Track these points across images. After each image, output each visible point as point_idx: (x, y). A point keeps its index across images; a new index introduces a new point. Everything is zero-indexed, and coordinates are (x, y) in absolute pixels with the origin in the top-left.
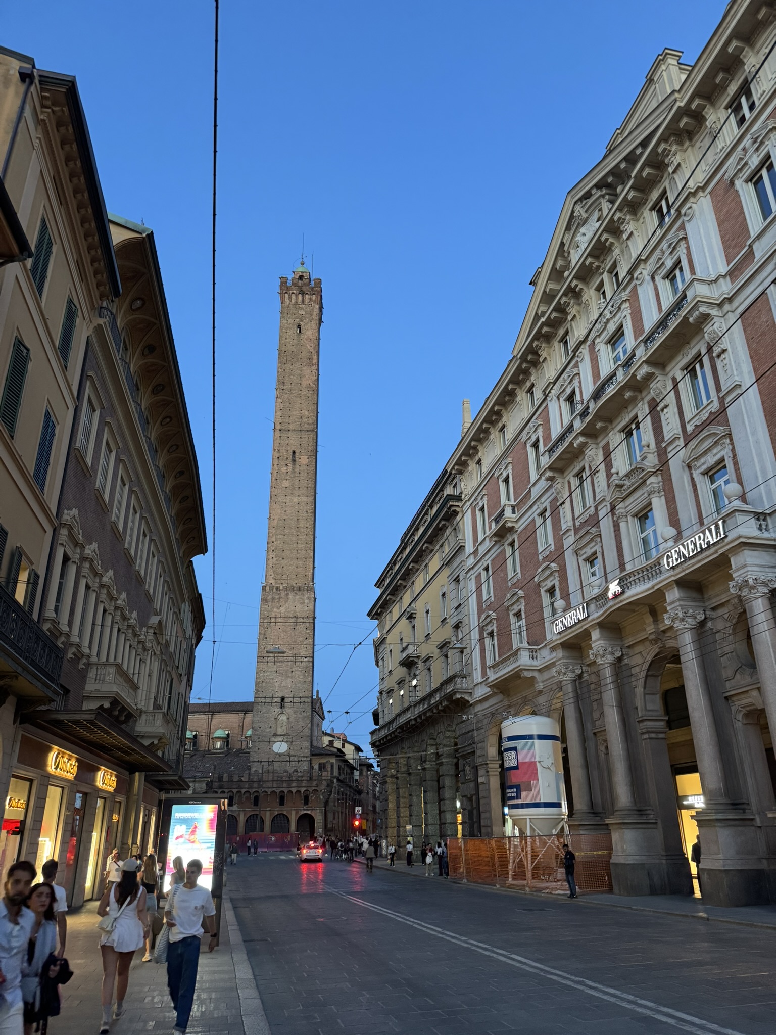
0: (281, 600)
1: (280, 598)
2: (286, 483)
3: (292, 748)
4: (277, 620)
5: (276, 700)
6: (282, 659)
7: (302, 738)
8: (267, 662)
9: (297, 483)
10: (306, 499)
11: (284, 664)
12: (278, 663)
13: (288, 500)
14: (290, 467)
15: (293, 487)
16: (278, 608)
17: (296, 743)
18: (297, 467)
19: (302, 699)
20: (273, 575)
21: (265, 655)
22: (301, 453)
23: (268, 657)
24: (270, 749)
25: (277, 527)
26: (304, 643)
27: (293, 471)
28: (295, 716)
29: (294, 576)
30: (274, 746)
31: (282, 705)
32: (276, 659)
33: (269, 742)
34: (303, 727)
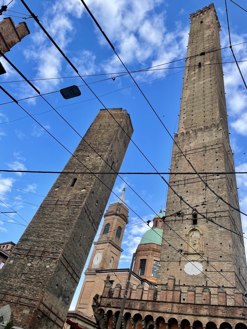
0: (191, 139)
1: (189, 138)
2: (194, 78)
3: (208, 270)
4: (187, 153)
5: (187, 217)
6: (192, 181)
7: (221, 257)
8: (178, 185)
9: (202, 75)
10: (210, 79)
11: (195, 185)
12: (189, 185)
13: (196, 85)
14: (197, 70)
15: (199, 78)
16: (188, 145)
17: (214, 263)
18: (202, 68)
19: (217, 213)
20: (184, 127)
21: (176, 180)
22: (205, 62)
23: (179, 181)
24: (181, 270)
25: (188, 100)
26: (215, 164)
27: (200, 71)
28: (210, 231)
29: (203, 122)
30: (186, 266)
31: (195, 222)
32: (186, 182)
33: (180, 262)
34: (221, 244)
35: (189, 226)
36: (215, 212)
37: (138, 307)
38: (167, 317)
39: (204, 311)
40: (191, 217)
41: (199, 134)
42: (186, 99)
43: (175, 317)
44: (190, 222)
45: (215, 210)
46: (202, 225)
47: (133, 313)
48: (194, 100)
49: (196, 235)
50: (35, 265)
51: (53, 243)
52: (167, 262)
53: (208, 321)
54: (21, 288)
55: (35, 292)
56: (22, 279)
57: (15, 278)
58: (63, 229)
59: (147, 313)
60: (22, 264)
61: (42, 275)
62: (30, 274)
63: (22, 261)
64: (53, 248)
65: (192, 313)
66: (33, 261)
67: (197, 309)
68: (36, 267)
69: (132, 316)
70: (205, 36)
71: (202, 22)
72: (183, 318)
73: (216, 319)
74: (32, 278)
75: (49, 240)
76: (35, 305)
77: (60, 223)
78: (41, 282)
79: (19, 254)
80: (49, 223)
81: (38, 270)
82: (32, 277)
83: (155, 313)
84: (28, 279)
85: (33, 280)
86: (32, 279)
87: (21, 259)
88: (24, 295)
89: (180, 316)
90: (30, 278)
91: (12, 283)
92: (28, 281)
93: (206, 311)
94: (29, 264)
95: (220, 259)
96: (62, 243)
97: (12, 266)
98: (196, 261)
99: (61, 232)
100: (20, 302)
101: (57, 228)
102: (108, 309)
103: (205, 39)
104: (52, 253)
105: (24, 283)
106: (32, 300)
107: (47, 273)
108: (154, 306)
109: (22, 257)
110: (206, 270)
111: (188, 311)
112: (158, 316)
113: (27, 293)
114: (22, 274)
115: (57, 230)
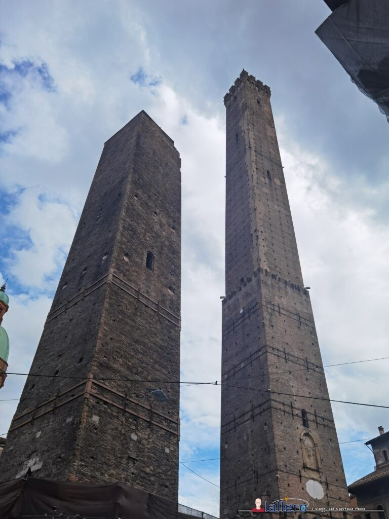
0: (281, 290)
1: (279, 288)
2: (266, 190)
3: (329, 495)
4: (281, 311)
5: (296, 412)
6: (293, 359)
7: (337, 480)
8: (278, 356)
9: (275, 195)
11: (297, 367)
12: (290, 363)
13: (270, 204)
14: (267, 180)
15: (272, 196)
17: (333, 488)
20: (266, 262)
24: (303, 489)
25: (264, 221)
26: (312, 349)
27: (271, 185)
29: (287, 273)
33: (300, 477)
34: (335, 463)
35: (300, 426)
36: (323, 418)
40: (300, 413)
41: (289, 290)
44: (301, 421)
46: (313, 431)
48: (272, 228)
49: (308, 442)
50: (144, 441)
52: (286, 474)
56: (133, 474)
60: (121, 433)
61: (164, 468)
63: (117, 424)
68: (149, 446)
71: (258, 102)
74: (149, 474)
78: (167, 486)
81: (153, 455)
82: (148, 470)
84: (142, 475)
85: (152, 479)
90: (146, 473)
94: (134, 437)
97: (101, 432)
98: (316, 480)
101: (155, 362)
105: (139, 484)
107: (170, 467)
109: (114, 413)
110: (327, 495)
114: (128, 460)
115: (157, 367)
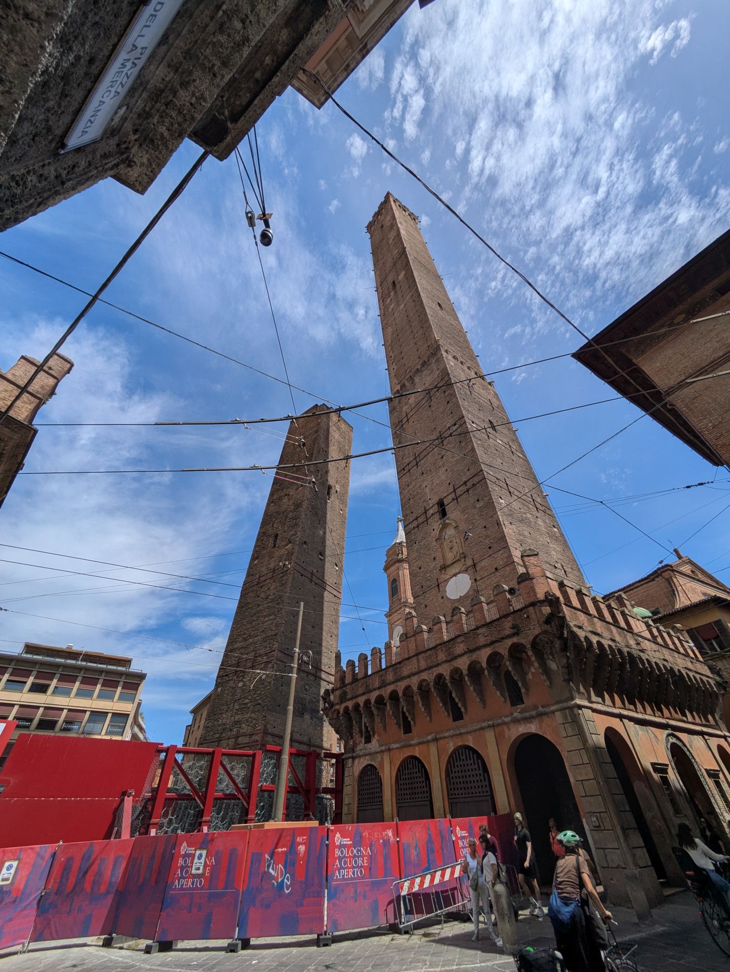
2: (392, 307)
3: (478, 578)
4: (409, 416)
5: (431, 511)
6: (425, 453)
7: (490, 548)
8: (409, 470)
9: (400, 296)
10: (410, 294)
11: (429, 457)
12: (422, 462)
13: (396, 315)
14: (392, 294)
15: (398, 301)
16: (406, 404)
17: (483, 563)
18: (398, 286)
19: (468, 483)
20: (397, 382)
21: (405, 465)
22: (398, 276)
23: (408, 464)
24: (443, 597)
25: (392, 342)
26: (447, 409)
27: (396, 292)
28: (466, 516)
29: (418, 360)
30: (447, 589)
31: (443, 513)
32: (418, 460)
33: (438, 586)
34: (485, 527)
35: (436, 524)
36: (465, 483)
37: (377, 684)
38: (414, 682)
39: (460, 648)
40: (436, 508)
41: (417, 380)
42: (390, 341)
43: (424, 676)
44: (437, 516)
45: (465, 479)
46: (453, 514)
47: (373, 696)
48: (400, 336)
49: (450, 532)
51: (264, 640)
52: (423, 596)
53: (468, 663)
54: (236, 722)
55: (255, 721)
57: (227, 711)
58: (273, 614)
59: (390, 688)
60: (233, 688)
61: (258, 692)
62: (244, 698)
63: (231, 684)
64: (266, 647)
65: (444, 659)
66: (244, 678)
67: (449, 648)
69: (373, 701)
70: (390, 241)
71: (382, 227)
72: (435, 674)
73: (478, 652)
75: (259, 638)
76: (257, 741)
77: (269, 608)
78: (259, 704)
79: (227, 675)
80: (255, 614)
83: (399, 683)
84: (242, 707)
85: (249, 705)
86: (247, 703)
87: (230, 680)
88: (242, 731)
89: (430, 671)
91: (224, 721)
92: (243, 709)
93: (462, 645)
94: (240, 684)
95: (490, 552)
96: (276, 635)
98: (459, 573)
99: (272, 619)
100: (238, 744)
101: (265, 616)
102: (344, 705)
103: (391, 246)
104: (266, 654)
106: (252, 735)
107: (264, 688)
108: (396, 673)
109: (231, 678)
110: (476, 580)
111: (439, 659)
112: (403, 687)
113: (245, 728)
114: (234, 703)
115: (266, 619)
